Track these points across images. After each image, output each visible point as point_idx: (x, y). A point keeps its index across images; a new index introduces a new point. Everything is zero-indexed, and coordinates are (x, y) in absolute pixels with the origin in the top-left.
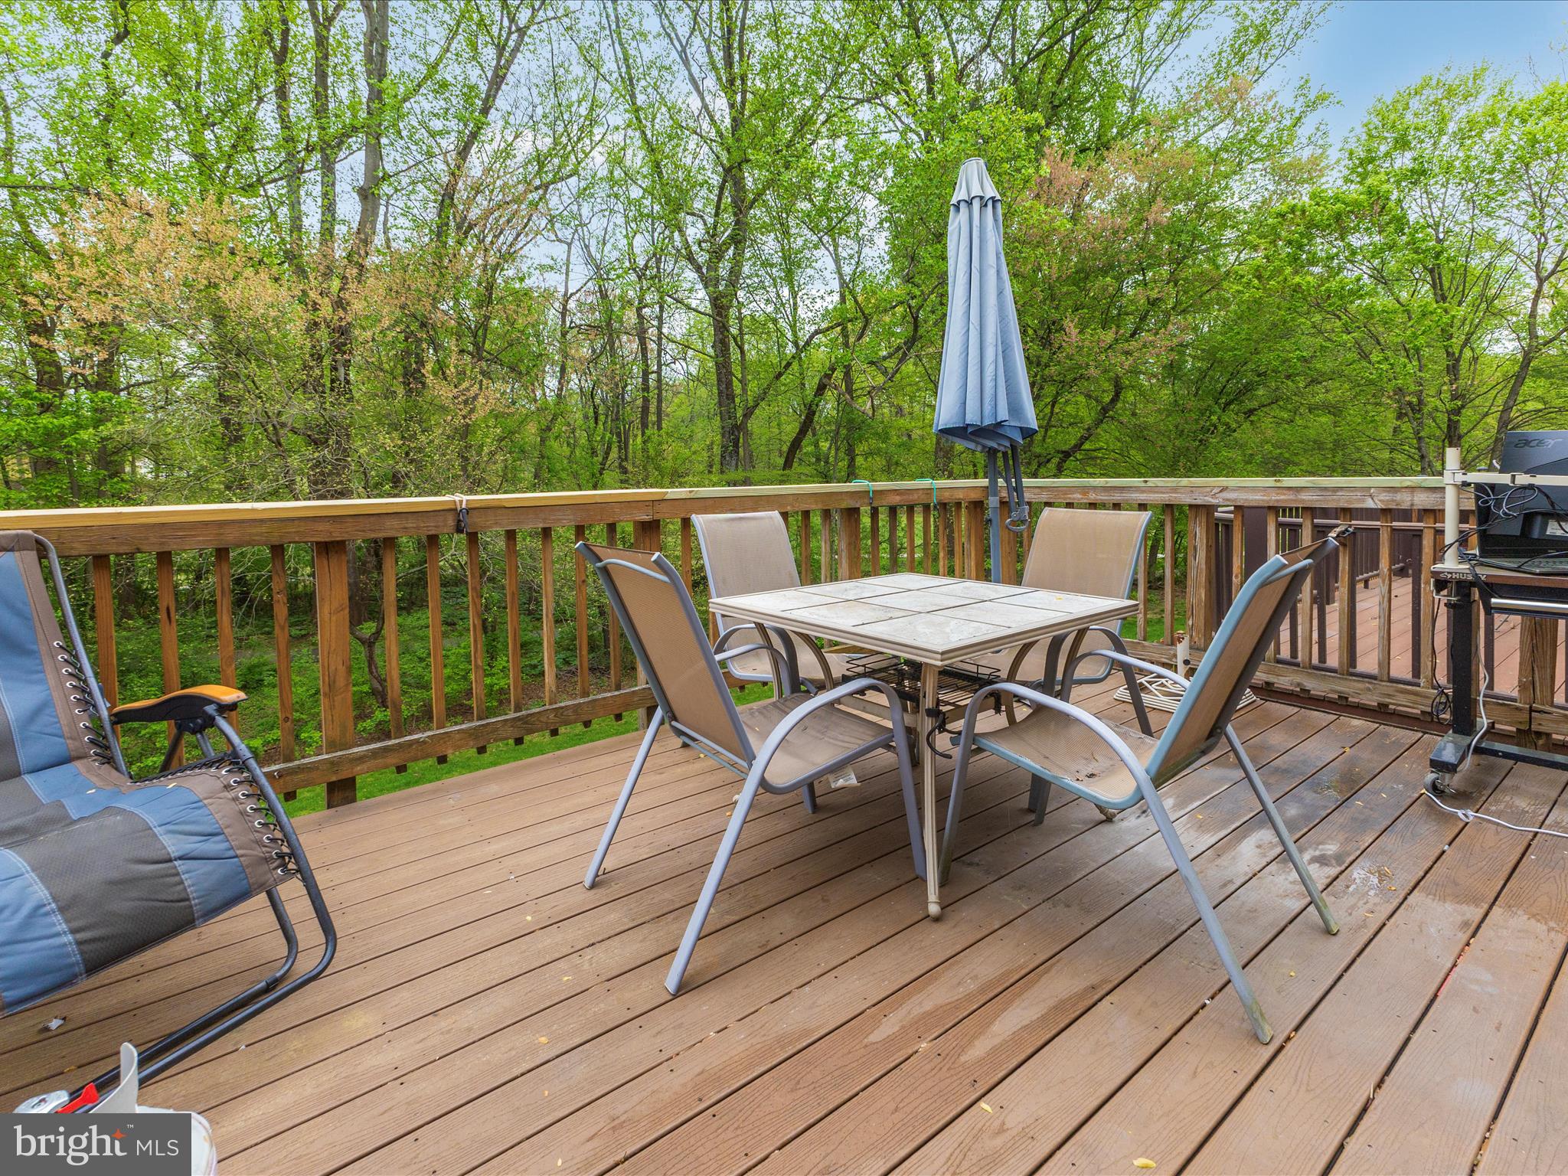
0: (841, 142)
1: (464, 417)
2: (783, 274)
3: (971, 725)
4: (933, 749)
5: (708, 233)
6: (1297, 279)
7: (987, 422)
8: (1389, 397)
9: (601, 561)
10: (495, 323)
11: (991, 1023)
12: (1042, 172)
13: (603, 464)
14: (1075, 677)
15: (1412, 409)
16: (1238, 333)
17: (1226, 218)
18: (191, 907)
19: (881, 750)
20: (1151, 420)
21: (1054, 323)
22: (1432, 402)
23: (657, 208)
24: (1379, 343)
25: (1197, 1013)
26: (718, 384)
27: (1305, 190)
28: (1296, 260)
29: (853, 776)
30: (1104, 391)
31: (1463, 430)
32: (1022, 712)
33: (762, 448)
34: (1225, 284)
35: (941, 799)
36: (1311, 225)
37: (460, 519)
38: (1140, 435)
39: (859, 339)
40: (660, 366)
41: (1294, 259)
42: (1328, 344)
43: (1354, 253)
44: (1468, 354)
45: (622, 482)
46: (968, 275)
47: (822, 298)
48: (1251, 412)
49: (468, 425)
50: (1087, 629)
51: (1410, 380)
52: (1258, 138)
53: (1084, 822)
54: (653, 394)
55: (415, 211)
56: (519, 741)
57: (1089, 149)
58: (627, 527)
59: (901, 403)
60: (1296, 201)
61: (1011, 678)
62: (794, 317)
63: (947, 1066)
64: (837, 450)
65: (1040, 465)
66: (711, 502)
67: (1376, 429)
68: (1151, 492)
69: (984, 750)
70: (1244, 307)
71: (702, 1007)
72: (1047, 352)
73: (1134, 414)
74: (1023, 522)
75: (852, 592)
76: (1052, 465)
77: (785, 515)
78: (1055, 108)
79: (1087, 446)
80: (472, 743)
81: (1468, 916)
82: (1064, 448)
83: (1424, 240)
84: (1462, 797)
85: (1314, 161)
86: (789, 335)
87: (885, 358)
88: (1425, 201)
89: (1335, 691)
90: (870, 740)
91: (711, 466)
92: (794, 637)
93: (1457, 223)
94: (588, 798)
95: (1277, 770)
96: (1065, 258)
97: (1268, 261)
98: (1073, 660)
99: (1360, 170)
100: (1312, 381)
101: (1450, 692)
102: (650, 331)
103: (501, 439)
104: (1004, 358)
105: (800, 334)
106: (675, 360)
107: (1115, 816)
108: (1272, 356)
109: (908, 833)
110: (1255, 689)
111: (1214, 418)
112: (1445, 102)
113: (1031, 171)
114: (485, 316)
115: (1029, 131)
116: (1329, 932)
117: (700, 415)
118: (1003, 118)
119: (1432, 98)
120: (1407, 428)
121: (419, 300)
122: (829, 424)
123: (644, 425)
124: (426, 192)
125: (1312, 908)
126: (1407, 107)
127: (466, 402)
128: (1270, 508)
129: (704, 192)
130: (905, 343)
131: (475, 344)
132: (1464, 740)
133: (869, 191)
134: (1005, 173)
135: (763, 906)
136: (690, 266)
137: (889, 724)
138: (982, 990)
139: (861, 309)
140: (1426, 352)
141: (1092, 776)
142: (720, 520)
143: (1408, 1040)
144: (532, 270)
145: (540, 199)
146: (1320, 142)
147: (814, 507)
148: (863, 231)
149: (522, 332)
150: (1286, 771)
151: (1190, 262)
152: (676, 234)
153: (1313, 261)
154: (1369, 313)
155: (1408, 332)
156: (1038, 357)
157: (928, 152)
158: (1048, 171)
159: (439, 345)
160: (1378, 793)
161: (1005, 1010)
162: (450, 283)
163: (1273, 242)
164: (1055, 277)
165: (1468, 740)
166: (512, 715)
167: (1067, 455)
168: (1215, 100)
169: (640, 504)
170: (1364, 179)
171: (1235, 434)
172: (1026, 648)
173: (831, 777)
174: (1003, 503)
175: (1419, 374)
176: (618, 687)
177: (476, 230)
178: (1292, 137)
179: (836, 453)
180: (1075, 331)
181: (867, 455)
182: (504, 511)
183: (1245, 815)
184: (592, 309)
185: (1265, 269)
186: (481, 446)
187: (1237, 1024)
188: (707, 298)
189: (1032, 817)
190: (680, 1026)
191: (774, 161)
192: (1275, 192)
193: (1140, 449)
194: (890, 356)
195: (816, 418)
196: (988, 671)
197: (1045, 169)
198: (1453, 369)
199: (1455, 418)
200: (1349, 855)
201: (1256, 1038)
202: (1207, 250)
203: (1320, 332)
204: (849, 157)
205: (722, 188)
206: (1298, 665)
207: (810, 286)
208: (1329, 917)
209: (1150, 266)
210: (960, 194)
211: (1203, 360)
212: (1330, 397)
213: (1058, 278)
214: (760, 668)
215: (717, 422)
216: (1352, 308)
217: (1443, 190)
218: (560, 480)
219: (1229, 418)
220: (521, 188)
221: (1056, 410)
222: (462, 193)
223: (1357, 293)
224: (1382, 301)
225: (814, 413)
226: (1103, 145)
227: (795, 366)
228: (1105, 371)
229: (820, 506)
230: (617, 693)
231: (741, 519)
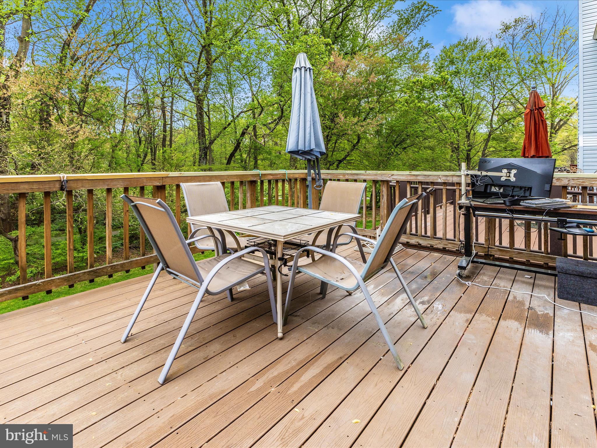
0: (252, 41)
1: (72, 140)
2: (227, 89)
3: (296, 263)
4: (281, 273)
5: (195, 70)
6: (419, 104)
7: (306, 149)
8: (449, 145)
9: (133, 202)
10: (89, 100)
11: (301, 377)
12: (331, 60)
13: (143, 161)
14: (338, 243)
15: (456, 149)
16: (400, 121)
17: (396, 82)
19: (260, 275)
20: (371, 150)
21: (336, 114)
22: (462, 147)
23: (171, 58)
24: (445, 127)
25: (378, 362)
26: (198, 130)
27: (422, 74)
28: (419, 98)
29: (247, 285)
30: (354, 139)
31: (471, 156)
32: (317, 257)
33: (218, 156)
34: (396, 104)
35: (284, 292)
36: (423, 87)
37: (63, 185)
38: (367, 155)
39: (259, 115)
40: (171, 122)
41: (418, 98)
42: (429, 127)
43: (437, 97)
44: (472, 132)
45: (152, 169)
46: (300, 95)
47: (244, 99)
48: (405, 148)
49: (74, 143)
50: (342, 225)
51: (455, 140)
52: (407, 56)
53: (341, 296)
54: (168, 133)
55: (49, 49)
56: (92, 281)
57: (348, 53)
58: (149, 188)
59: (277, 141)
60: (419, 78)
61: (313, 244)
62: (232, 105)
63: (282, 397)
64: (250, 158)
65: (330, 165)
66: (189, 178)
67: (445, 156)
68: (368, 176)
69: (301, 272)
70: (402, 113)
71: (174, 388)
72: (333, 124)
73: (365, 148)
74: (321, 186)
75: (250, 213)
76: (335, 165)
77: (223, 184)
78: (336, 38)
79: (348, 158)
80: (66, 283)
81: (468, 317)
82: (339, 159)
83: (459, 95)
84: (468, 278)
85: (425, 66)
86: (230, 113)
87: (270, 124)
88: (459, 82)
89: (430, 244)
90: (255, 271)
91: (195, 163)
92: (225, 232)
93: (469, 90)
94: (126, 303)
95: (409, 272)
96: (340, 91)
97: (410, 97)
98: (337, 236)
99: (439, 70)
100: (425, 139)
101: (464, 243)
102: (167, 108)
103: (91, 150)
104: (313, 126)
105: (235, 112)
106: (179, 120)
107: (352, 293)
108: (411, 129)
109: (270, 306)
110: (403, 244)
111: (392, 150)
112: (465, 51)
113: (327, 59)
114: (84, 97)
115: (327, 45)
116: (424, 328)
117: (190, 142)
118: (316, 39)
119: (461, 49)
120: (455, 155)
121: (49, 88)
122: (246, 147)
123: (164, 145)
124: (55, 42)
125: (419, 320)
126: (453, 51)
127: (73, 133)
128: (408, 182)
129: (193, 54)
130: (278, 118)
131: (79, 108)
132: (468, 259)
133: (264, 60)
134: (317, 59)
135: (206, 342)
136: (186, 83)
137: (263, 264)
138: (298, 365)
139: (260, 104)
140: (460, 131)
141: (342, 279)
142: (193, 185)
143: (448, 362)
144: (109, 79)
145: (114, 50)
146: (427, 60)
147: (236, 180)
148: (261, 75)
149: (104, 105)
150: (413, 273)
151: (384, 96)
152: (180, 69)
153: (424, 99)
154: (442, 117)
155: (454, 124)
156: (330, 126)
157: (287, 48)
158: (333, 60)
159: (59, 108)
160: (442, 278)
161: (306, 371)
162: (66, 82)
163: (411, 91)
164: (336, 98)
165: (469, 258)
166: (89, 270)
167: (340, 162)
168: (392, 41)
169: (157, 178)
170: (440, 73)
171: (400, 156)
172: (320, 232)
173: (238, 287)
174: (313, 179)
175: (458, 138)
176: (144, 255)
177: (81, 60)
178: (417, 57)
179: (249, 159)
180: (343, 118)
181: (262, 160)
182: (87, 181)
183: (398, 289)
184: (139, 97)
185: (409, 100)
186: (81, 152)
187: (392, 364)
188: (194, 96)
189: (321, 296)
190: (164, 397)
191: (223, 45)
192: (412, 75)
193: (367, 160)
194: (272, 123)
195: (241, 145)
196: (304, 242)
197: (332, 59)
198: (468, 137)
199: (469, 153)
200: (432, 300)
201: (398, 369)
202: (390, 92)
203: (427, 122)
204: (256, 47)
205: (201, 54)
206: (417, 235)
207: (239, 94)
208: (424, 323)
209: (370, 96)
210: (297, 65)
211: (388, 130)
212: (430, 144)
213: (337, 98)
214: (209, 244)
215: (197, 146)
216: (437, 115)
217: (465, 79)
218: (121, 168)
219: (397, 150)
220: (105, 45)
221: (337, 145)
222: (73, 44)
223: (438, 110)
224: (446, 113)
225: (240, 143)
226: (353, 53)
227: (232, 124)
228: (354, 132)
229: (239, 180)
230: (143, 257)
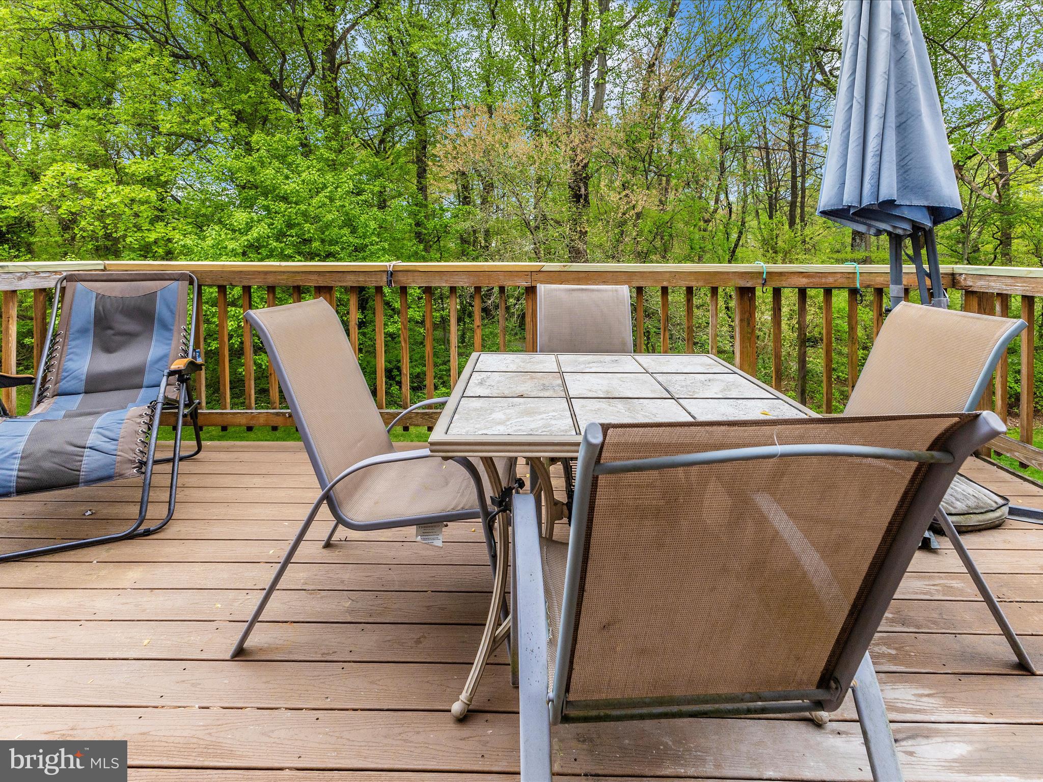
18: (79, 475)
37: (388, 277)
123: (793, 216)
169: (520, 273)
231: (583, 290)
